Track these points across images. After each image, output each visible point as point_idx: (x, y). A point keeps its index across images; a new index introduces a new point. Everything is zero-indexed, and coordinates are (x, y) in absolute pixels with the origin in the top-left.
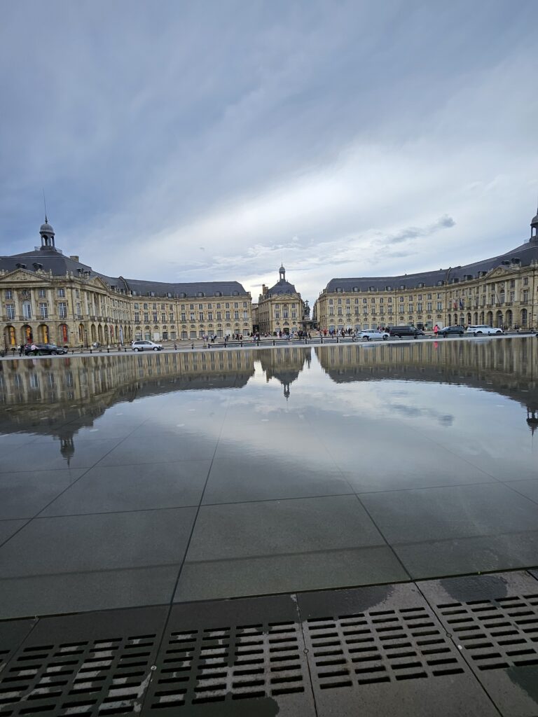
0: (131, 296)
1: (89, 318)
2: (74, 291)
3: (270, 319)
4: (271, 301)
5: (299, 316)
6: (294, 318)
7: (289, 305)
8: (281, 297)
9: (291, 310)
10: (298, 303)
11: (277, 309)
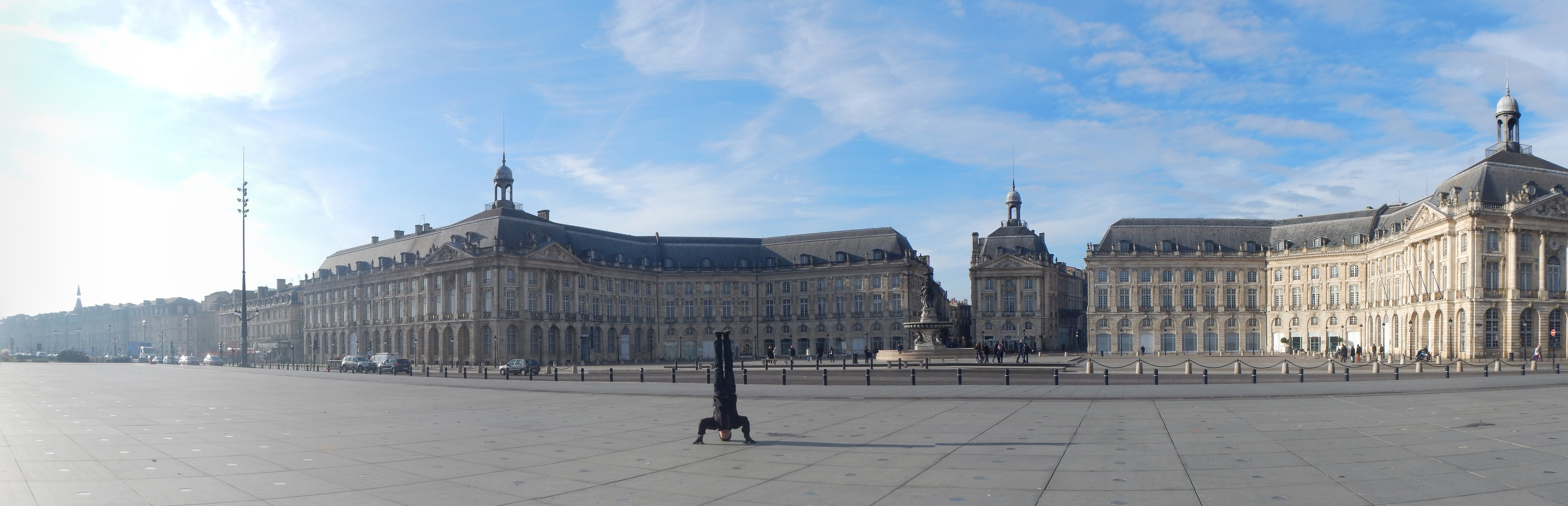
0: (660, 270)
1: (528, 315)
2: (504, 272)
3: (974, 314)
4: (974, 272)
5: (1041, 308)
6: (1028, 313)
7: (1018, 281)
8: (999, 262)
9: (1021, 293)
10: (1038, 277)
11: (989, 291)
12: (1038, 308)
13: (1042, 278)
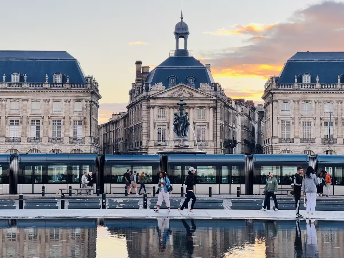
3: (144, 144)
4: (147, 99)
5: (213, 137)
6: (201, 143)
7: (191, 110)
8: (172, 92)
9: (194, 123)
10: (212, 107)
11: (161, 121)
12: (211, 138)
13: (215, 108)
